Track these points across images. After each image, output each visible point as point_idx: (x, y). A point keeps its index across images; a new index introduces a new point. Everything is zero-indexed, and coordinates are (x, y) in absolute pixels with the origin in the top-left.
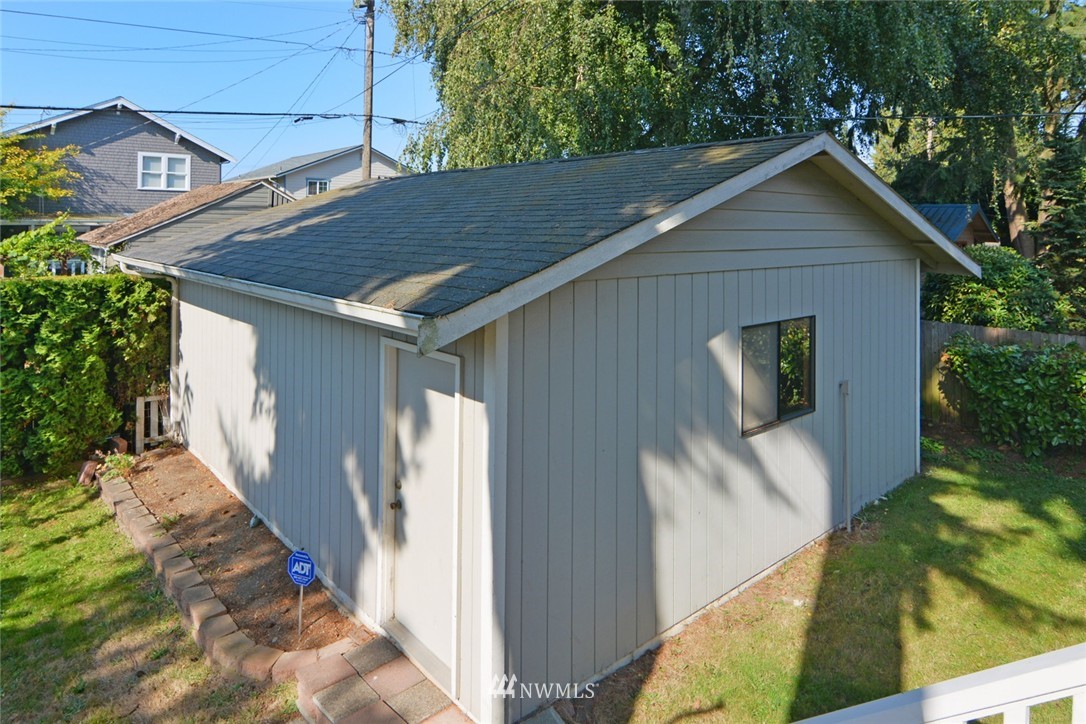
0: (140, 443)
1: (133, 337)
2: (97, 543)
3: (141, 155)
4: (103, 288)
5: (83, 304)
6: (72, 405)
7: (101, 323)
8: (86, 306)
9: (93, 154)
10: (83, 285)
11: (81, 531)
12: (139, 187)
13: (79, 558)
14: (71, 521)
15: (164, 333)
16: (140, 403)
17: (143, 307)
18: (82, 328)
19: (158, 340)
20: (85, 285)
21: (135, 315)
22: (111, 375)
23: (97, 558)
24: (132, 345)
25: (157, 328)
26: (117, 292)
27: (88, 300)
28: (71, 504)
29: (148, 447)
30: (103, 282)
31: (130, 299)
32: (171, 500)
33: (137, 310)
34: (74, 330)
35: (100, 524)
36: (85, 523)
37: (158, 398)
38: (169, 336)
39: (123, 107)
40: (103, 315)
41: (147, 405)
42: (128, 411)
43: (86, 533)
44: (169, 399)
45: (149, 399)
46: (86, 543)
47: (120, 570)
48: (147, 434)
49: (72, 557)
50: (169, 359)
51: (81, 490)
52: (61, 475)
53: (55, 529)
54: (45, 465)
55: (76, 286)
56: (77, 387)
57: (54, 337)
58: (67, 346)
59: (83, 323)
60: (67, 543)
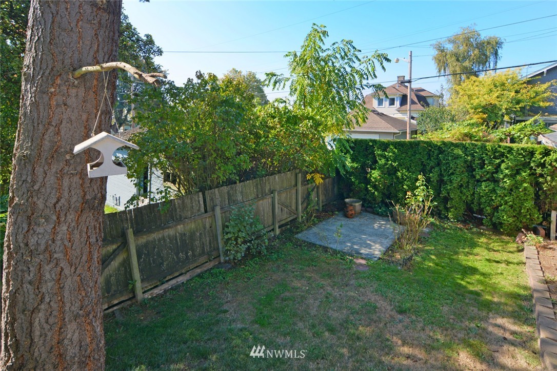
0: (553, 234)
1: (549, 178)
2: (513, 271)
4: (532, 151)
5: (521, 158)
6: (515, 204)
7: (531, 168)
8: (523, 159)
10: (521, 149)
11: (508, 263)
13: (502, 274)
14: (505, 256)
16: (554, 214)
17: (554, 163)
18: (520, 169)
20: (522, 149)
21: (549, 167)
22: (537, 195)
23: (509, 278)
24: (548, 183)
26: (540, 154)
27: (524, 156)
28: (509, 249)
30: (533, 148)
31: (547, 158)
33: (551, 164)
34: (517, 170)
35: (518, 264)
36: (511, 260)
40: (532, 165)
42: (547, 216)
43: (510, 264)
46: (507, 269)
47: (516, 290)
49: (499, 272)
51: (515, 245)
52: (509, 235)
53: (498, 256)
54: (502, 227)
55: (518, 149)
56: (518, 197)
57: (507, 171)
58: (512, 176)
59: (521, 167)
60: (500, 265)
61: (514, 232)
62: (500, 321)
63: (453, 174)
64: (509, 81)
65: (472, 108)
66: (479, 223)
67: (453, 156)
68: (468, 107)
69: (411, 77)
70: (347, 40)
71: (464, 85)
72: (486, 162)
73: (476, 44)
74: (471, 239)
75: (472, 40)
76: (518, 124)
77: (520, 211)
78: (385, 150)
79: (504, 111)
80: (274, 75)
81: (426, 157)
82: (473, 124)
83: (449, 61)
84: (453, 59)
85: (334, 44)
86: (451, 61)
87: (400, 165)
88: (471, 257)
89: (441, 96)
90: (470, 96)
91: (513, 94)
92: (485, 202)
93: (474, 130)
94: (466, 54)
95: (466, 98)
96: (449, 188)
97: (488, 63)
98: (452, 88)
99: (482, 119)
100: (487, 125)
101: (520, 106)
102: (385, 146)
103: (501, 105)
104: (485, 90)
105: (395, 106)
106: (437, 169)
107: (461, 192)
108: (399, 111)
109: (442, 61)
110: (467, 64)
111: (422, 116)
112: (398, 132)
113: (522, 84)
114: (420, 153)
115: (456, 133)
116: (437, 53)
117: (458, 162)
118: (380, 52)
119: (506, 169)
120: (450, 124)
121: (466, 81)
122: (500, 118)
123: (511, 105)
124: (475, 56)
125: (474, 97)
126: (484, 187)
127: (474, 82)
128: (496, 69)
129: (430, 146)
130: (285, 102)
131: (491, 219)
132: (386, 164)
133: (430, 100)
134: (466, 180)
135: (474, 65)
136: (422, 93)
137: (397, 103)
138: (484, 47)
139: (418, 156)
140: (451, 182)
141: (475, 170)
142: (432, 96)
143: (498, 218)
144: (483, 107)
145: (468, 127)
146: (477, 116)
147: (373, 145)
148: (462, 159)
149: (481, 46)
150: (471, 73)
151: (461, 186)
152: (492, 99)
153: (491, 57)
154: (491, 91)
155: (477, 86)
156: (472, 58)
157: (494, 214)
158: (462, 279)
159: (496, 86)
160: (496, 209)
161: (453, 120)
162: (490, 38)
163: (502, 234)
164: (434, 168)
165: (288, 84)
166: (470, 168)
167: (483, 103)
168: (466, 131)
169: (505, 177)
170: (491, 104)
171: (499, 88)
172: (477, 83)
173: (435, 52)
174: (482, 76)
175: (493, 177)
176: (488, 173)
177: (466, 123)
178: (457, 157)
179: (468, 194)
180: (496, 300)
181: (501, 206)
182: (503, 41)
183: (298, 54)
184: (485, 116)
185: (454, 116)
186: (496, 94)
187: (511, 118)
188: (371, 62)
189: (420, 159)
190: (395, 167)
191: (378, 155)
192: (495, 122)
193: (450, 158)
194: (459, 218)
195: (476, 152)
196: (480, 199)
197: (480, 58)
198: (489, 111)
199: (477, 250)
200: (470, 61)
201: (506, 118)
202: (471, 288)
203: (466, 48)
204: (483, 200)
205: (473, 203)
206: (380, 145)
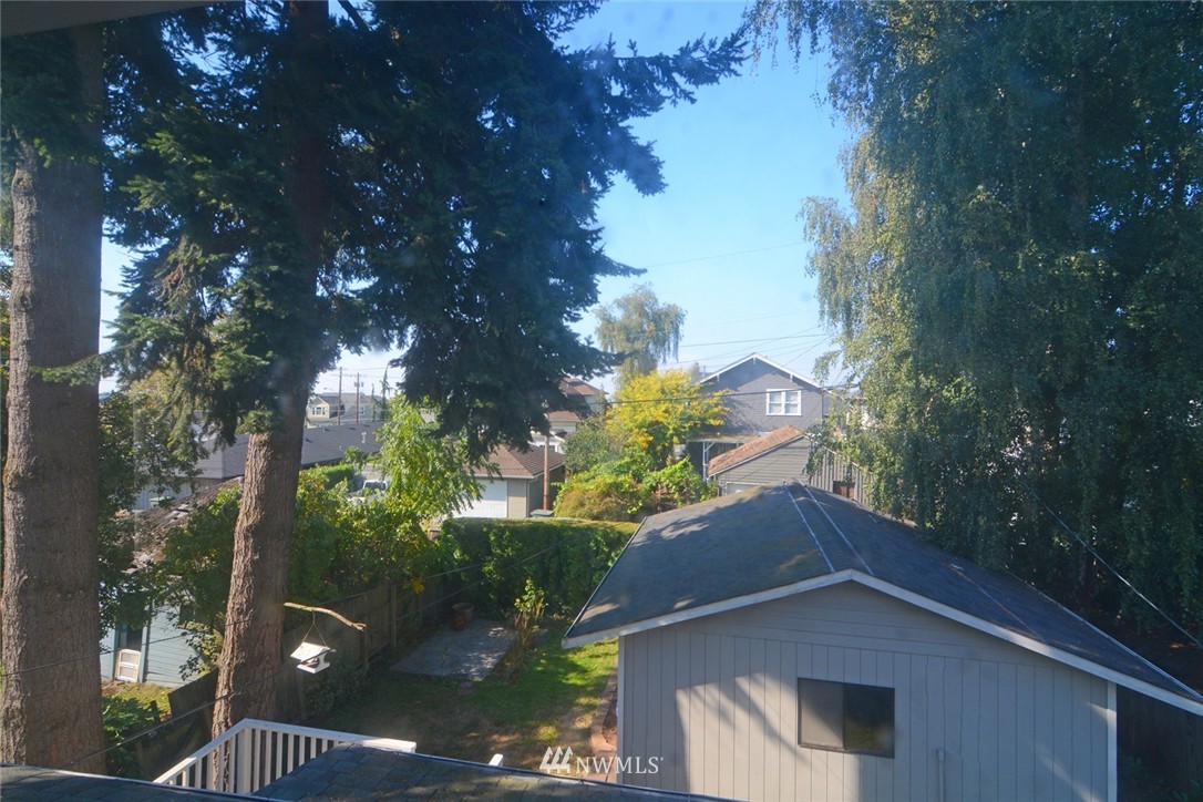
3: (767, 391)
12: (768, 413)
39: (755, 360)
73: (652, 315)
75: (647, 306)
78: (501, 538)
86: (620, 338)
94: (639, 327)
99: (648, 442)
103: (669, 424)
109: (608, 338)
110: (639, 346)
112: (533, 477)
116: (601, 323)
123: (679, 424)
124: (651, 332)
132: (502, 556)
135: (650, 345)
136: (579, 389)
138: (661, 319)
142: (594, 395)
144: (649, 425)
146: (641, 438)
147: (487, 531)
149: (658, 318)
153: (671, 335)
156: (646, 335)
167: (649, 420)
170: (657, 421)
184: (651, 438)
186: (664, 408)
192: (663, 446)
197: (656, 335)
198: (655, 431)
200: (644, 340)
201: (676, 440)
203: (639, 319)
206: (496, 532)
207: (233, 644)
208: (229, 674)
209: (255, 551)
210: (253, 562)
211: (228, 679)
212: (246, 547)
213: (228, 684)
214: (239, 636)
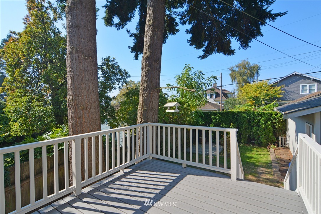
0: (280, 145)
1: (278, 124)
2: (266, 157)
3: (301, 85)
4: (272, 114)
6: (266, 135)
7: (271, 120)
9: (289, 87)
11: (264, 155)
12: (301, 93)
13: (262, 158)
14: (263, 153)
15: (285, 124)
16: (280, 138)
17: (279, 118)
18: (268, 121)
19: (284, 125)
20: (268, 113)
21: (278, 119)
22: (274, 131)
23: (264, 159)
24: (278, 126)
25: (283, 123)
26: (274, 115)
27: (269, 116)
28: (264, 151)
29: (282, 147)
30: (272, 113)
31: (277, 116)
32: (280, 155)
33: (278, 118)
34: (266, 121)
35: (267, 155)
36: (265, 154)
37: (284, 137)
38: (286, 125)
39: (296, 74)
40: (272, 119)
41: (282, 138)
42: (278, 138)
44: (286, 138)
45: (282, 137)
47: (267, 162)
48: (282, 144)
50: (286, 130)
51: (267, 150)
52: (265, 147)
53: (260, 153)
54: (262, 144)
55: (266, 113)
56: (267, 132)
57: (263, 122)
58: (265, 124)
59: (268, 120)
60: (261, 156)
61: (266, 146)
62: (261, 169)
63: (243, 124)
64: (264, 86)
65: (248, 98)
66: (253, 144)
67: (242, 117)
68: (246, 98)
69: (221, 85)
70: (200, 70)
71: (244, 88)
72: (255, 119)
73: (249, 68)
74: (251, 149)
75: (246, 66)
76: (268, 105)
77: (268, 137)
78: (215, 116)
79: (262, 99)
80: (170, 85)
81: (232, 118)
82: (249, 105)
83: (237, 76)
84: (238, 75)
85: (194, 72)
86: (238, 76)
87: (222, 121)
88: (251, 154)
89: (234, 93)
90: (247, 93)
91: (265, 91)
92: (255, 135)
93: (249, 108)
94: (244, 72)
95: (245, 94)
96: (241, 130)
97: (254, 77)
98: (238, 89)
99: (253, 103)
100: (255, 106)
101: (269, 97)
102: (215, 114)
103: (261, 97)
104: (253, 90)
105: (213, 98)
106: (236, 122)
107: (246, 131)
108: (214, 100)
109: (233, 76)
110: (245, 77)
111: (226, 102)
112: (217, 109)
113: (269, 87)
114: (230, 116)
115: (242, 109)
116: (231, 72)
117: (245, 119)
118: (214, 76)
119: (262, 121)
120: (239, 106)
121: (245, 85)
122: (260, 103)
123: (265, 97)
124: (248, 73)
125: (249, 93)
126: (255, 128)
127: (249, 86)
128: (258, 81)
129: (234, 113)
130: (176, 96)
131: (258, 141)
132: (216, 121)
133: (228, 95)
134: (248, 126)
135: (248, 78)
136: (225, 92)
137: (214, 97)
138: (252, 69)
139: (229, 118)
140: (242, 127)
141: (251, 122)
142: (229, 93)
143: (260, 140)
144: (253, 98)
145: (247, 107)
146: (250, 102)
147: (210, 114)
148: (246, 118)
149: (251, 69)
150: (247, 82)
151: (246, 129)
152: (257, 94)
153: (256, 74)
154: (256, 90)
155: (250, 88)
156: (247, 74)
157: (258, 139)
158: (248, 160)
159: (258, 88)
160: (259, 137)
161: (240, 104)
162: (255, 65)
163: (262, 147)
164: (235, 122)
165: (176, 89)
166: (249, 121)
167: (253, 96)
168: (246, 108)
169: (262, 124)
170: (256, 96)
171: (259, 89)
172: (250, 87)
173: (230, 72)
174: (252, 83)
175: (258, 124)
176: (256, 123)
177: (246, 105)
178: (244, 117)
179: (249, 132)
180: (260, 164)
181: (261, 136)
182: (261, 66)
183: (180, 76)
184: (254, 102)
185: (240, 102)
186: (258, 92)
187: (265, 103)
188: (210, 80)
189: (230, 119)
190: (220, 123)
191: (213, 118)
192: (258, 105)
193: (241, 118)
194: (246, 142)
195: (251, 115)
196: (253, 133)
197: (250, 75)
198: (255, 99)
199: (252, 152)
200: (246, 76)
201: (263, 103)
202: (251, 162)
203: (244, 70)
204: (254, 134)
205: (251, 136)
206: (213, 114)
207: (142, 102)
208: (141, 113)
209: (149, 67)
210: (148, 70)
211: (141, 116)
212: (146, 65)
213: (141, 117)
214: (144, 99)
